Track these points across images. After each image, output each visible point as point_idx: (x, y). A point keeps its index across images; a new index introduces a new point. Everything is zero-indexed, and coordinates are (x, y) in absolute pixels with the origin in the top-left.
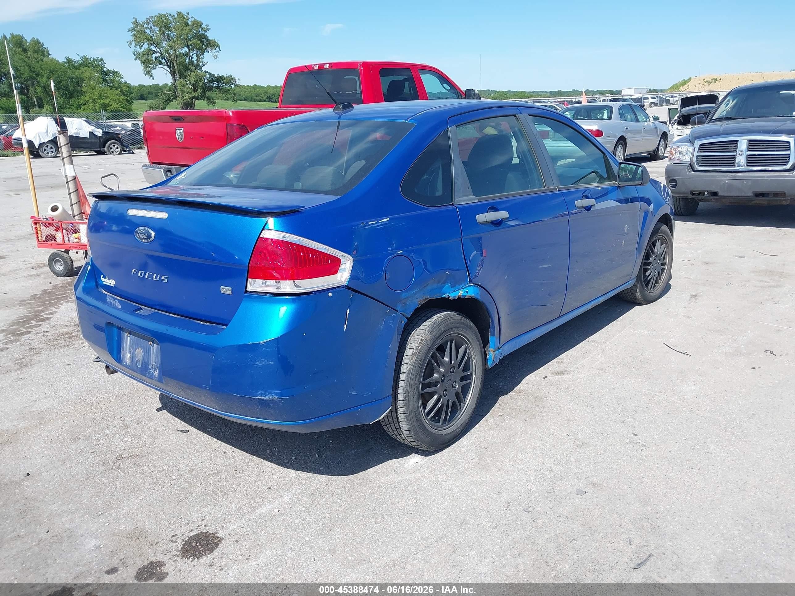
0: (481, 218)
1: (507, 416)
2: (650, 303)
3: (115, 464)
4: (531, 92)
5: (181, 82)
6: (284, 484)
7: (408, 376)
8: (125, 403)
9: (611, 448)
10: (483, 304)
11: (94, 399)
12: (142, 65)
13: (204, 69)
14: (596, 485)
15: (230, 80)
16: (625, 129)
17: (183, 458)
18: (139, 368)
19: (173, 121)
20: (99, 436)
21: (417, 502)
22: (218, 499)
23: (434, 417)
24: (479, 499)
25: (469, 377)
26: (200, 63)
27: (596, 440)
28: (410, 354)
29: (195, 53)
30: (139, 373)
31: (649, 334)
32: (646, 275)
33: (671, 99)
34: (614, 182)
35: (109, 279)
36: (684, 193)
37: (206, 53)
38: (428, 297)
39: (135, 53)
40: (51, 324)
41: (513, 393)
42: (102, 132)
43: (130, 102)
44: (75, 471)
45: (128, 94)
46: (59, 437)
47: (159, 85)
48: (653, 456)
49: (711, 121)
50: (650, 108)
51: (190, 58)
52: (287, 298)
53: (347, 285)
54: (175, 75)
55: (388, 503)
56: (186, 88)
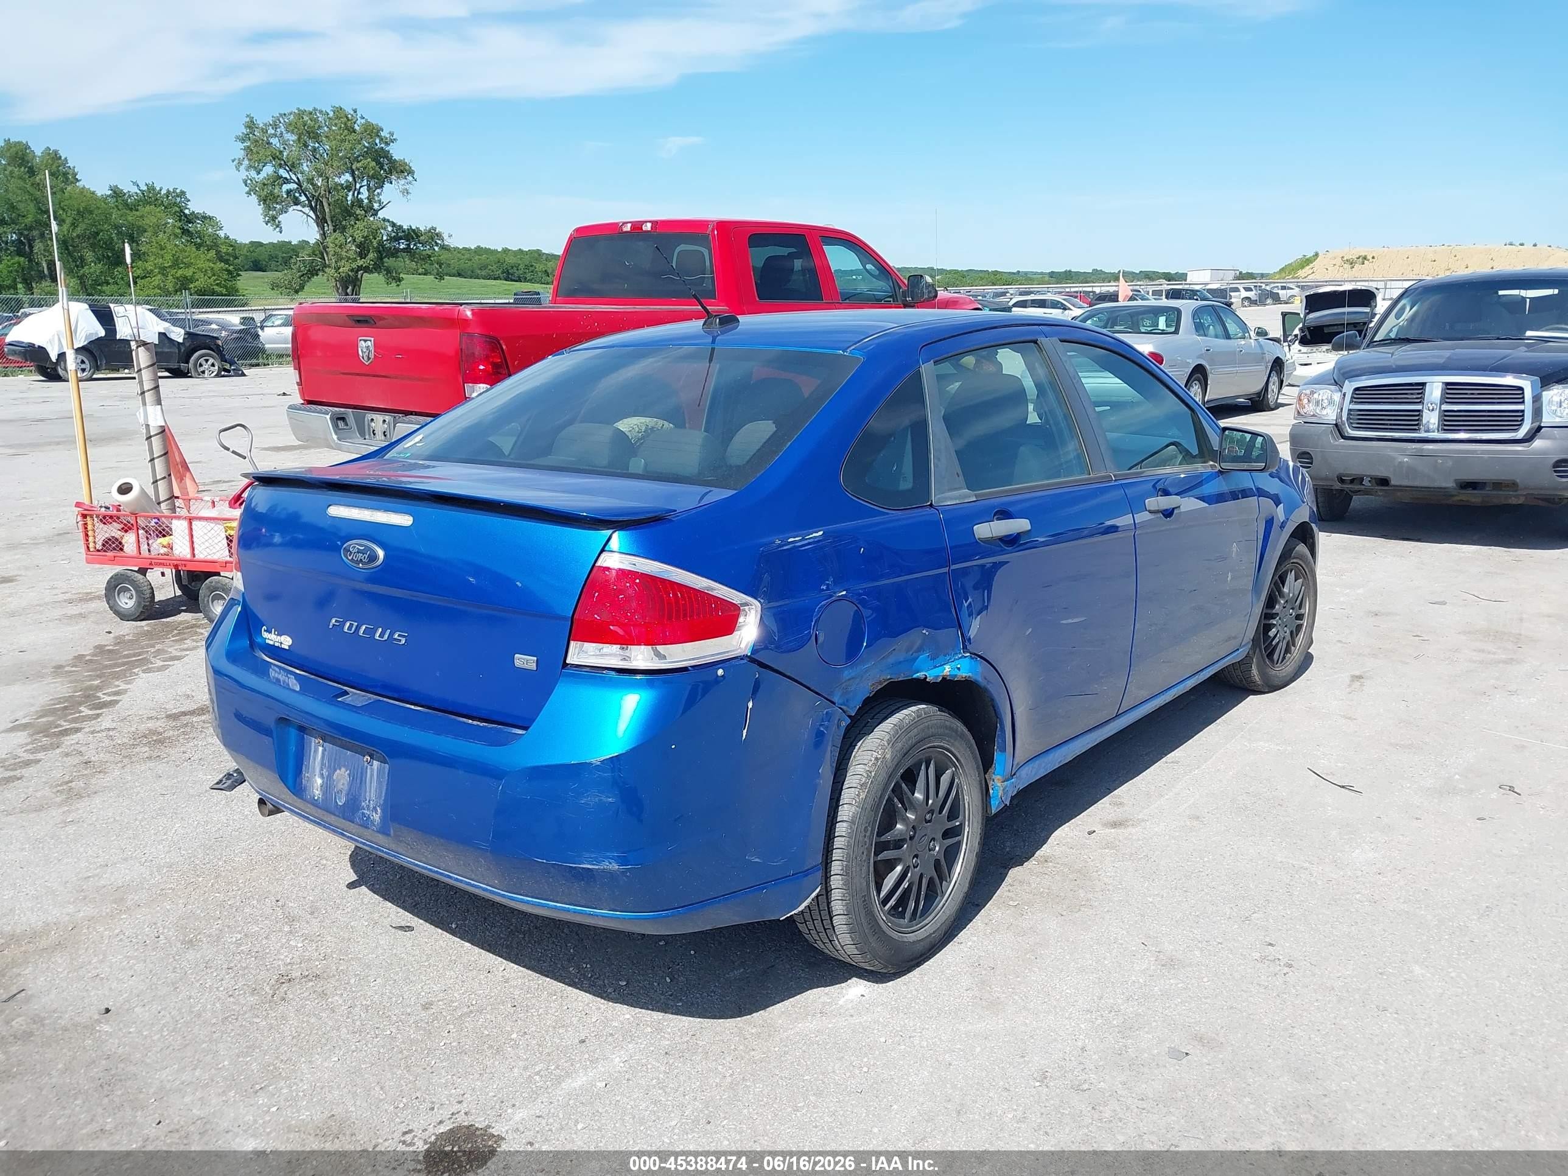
0: (985, 530)
1: (1026, 908)
2: (1275, 690)
3: (277, 992)
4: (1014, 273)
5: (337, 239)
6: (611, 1035)
7: (851, 828)
8: (283, 873)
9: (1226, 969)
10: (986, 690)
11: (220, 863)
12: (260, 205)
13: (381, 214)
14: (1206, 1041)
15: (433, 236)
16: (1204, 351)
17: (407, 981)
18: (341, 806)
19: (353, 323)
20: (239, 936)
21: (870, 1070)
22: (484, 1062)
23: (894, 908)
24: (987, 1066)
25: (957, 832)
26: (375, 204)
27: (1197, 953)
28: (855, 785)
29: (365, 183)
30: (338, 816)
31: (1279, 750)
32: (1269, 636)
33: (1281, 292)
34: (1211, 463)
35: (279, 635)
36: (1326, 479)
37: (387, 185)
38: (889, 677)
39: (249, 182)
40: (119, 713)
41: (1034, 862)
42: (185, 334)
43: (233, 275)
44: (200, 1005)
45: (232, 259)
46: (159, 937)
47: (290, 242)
48: (1307, 987)
49: (1371, 344)
50: (1242, 309)
51: (356, 193)
52: (638, 678)
53: (749, 654)
54: (326, 225)
55: (814, 1072)
56: (345, 250)
